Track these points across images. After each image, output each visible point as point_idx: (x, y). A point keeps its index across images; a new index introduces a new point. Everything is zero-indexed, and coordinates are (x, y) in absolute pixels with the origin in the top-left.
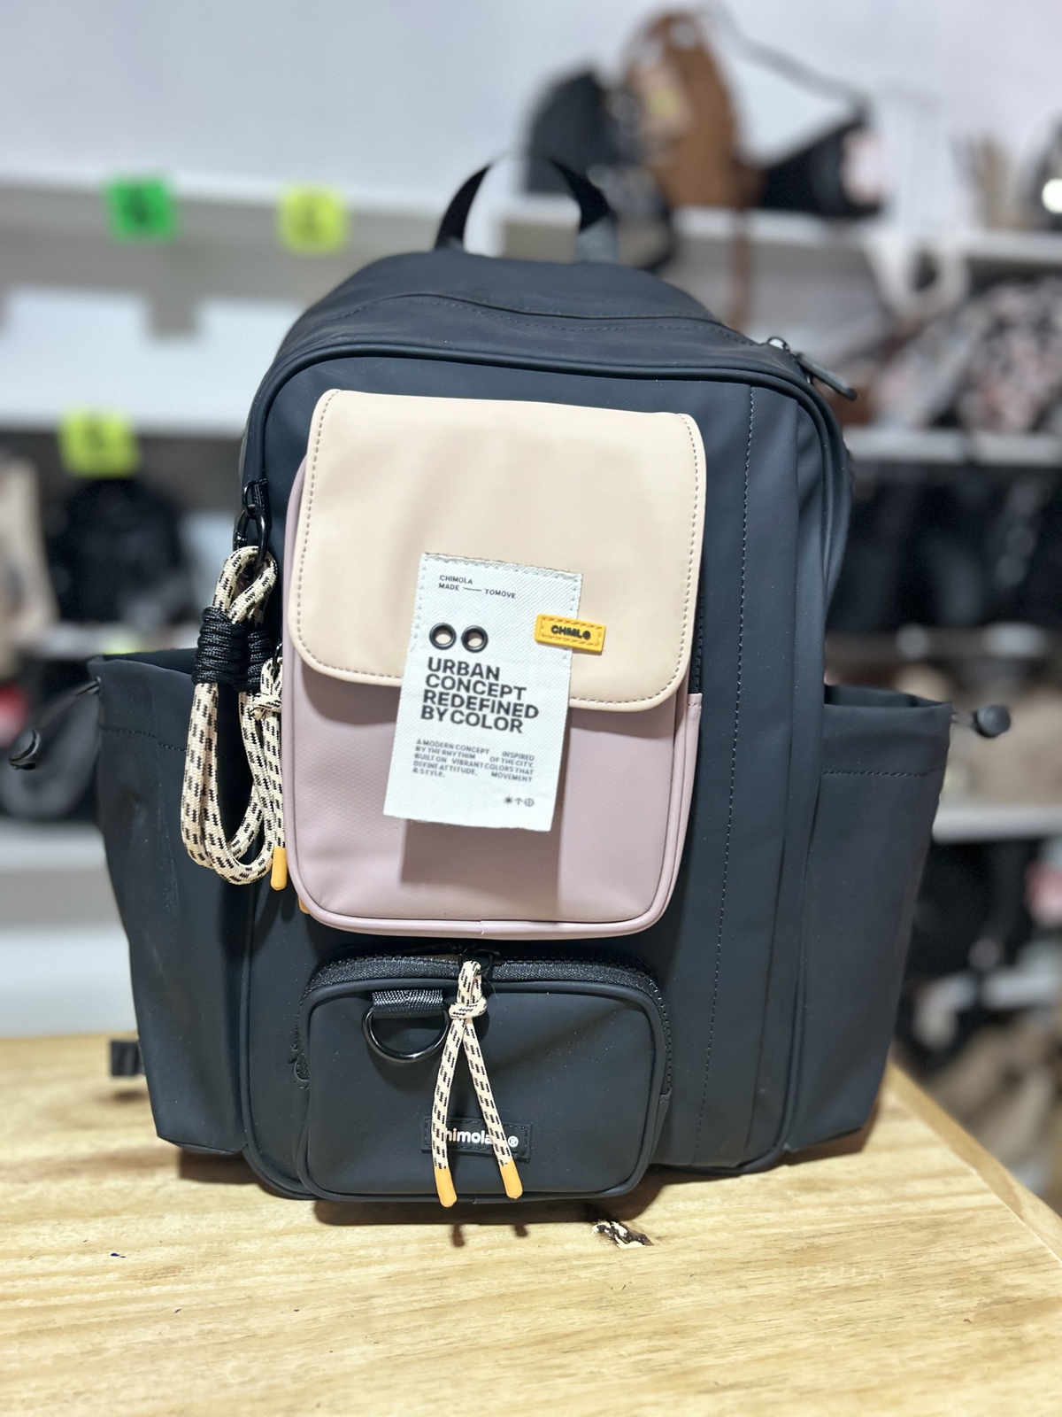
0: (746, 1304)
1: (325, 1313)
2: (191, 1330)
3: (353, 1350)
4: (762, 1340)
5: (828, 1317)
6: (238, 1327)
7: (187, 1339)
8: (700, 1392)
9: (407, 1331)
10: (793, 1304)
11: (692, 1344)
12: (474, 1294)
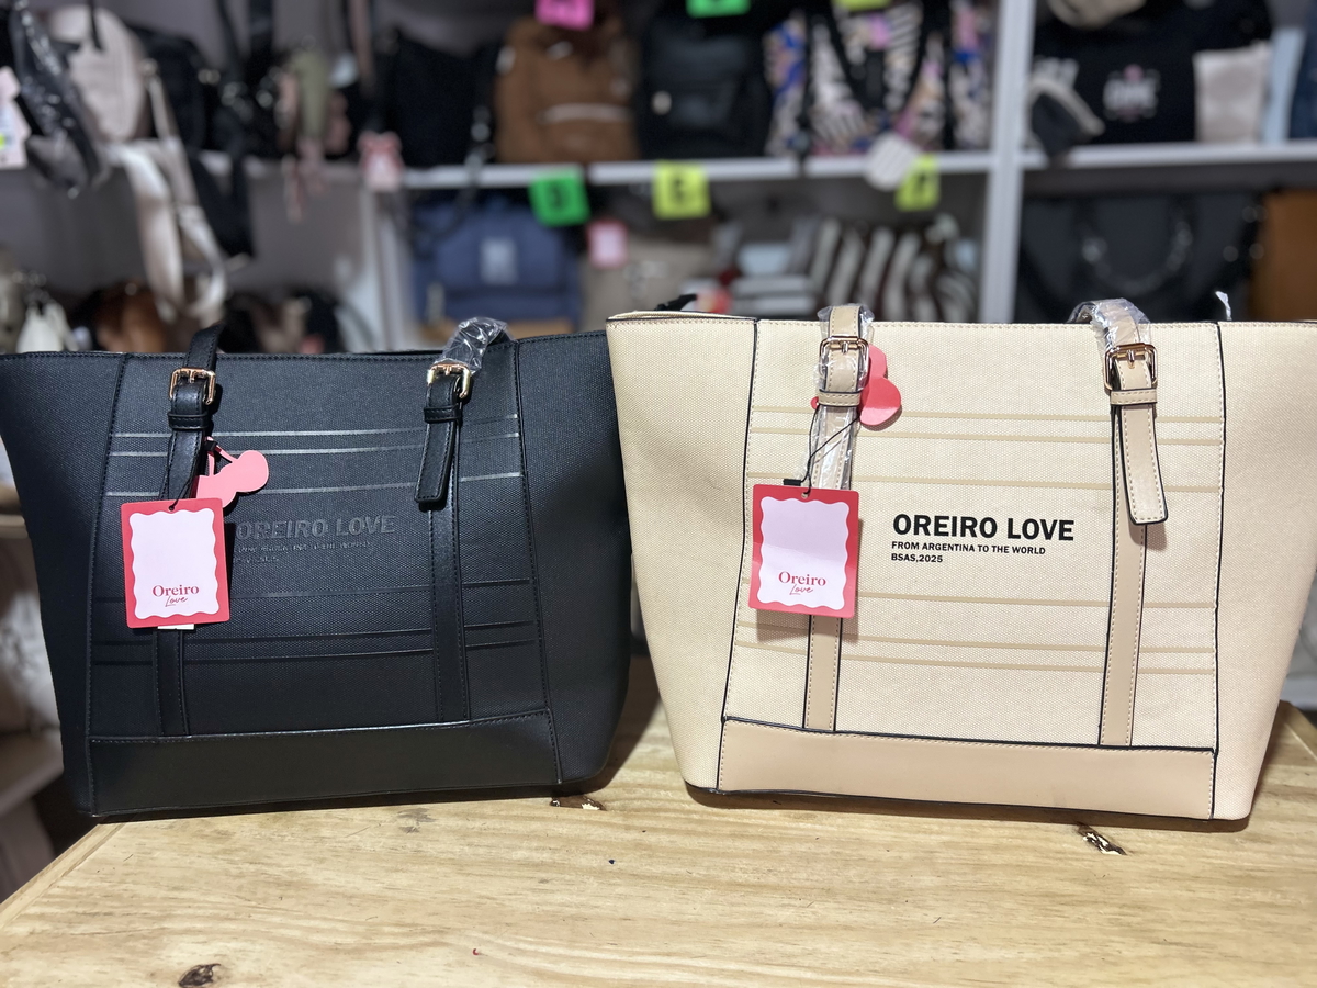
0: (1193, 901)
1: (906, 856)
2: (827, 849)
3: (925, 878)
4: (1202, 923)
5: (1252, 919)
6: (854, 853)
7: (825, 854)
8: (1153, 943)
9: (958, 874)
10: (1228, 907)
11: (1149, 916)
12: (1000, 862)
